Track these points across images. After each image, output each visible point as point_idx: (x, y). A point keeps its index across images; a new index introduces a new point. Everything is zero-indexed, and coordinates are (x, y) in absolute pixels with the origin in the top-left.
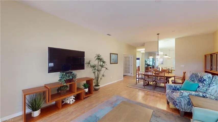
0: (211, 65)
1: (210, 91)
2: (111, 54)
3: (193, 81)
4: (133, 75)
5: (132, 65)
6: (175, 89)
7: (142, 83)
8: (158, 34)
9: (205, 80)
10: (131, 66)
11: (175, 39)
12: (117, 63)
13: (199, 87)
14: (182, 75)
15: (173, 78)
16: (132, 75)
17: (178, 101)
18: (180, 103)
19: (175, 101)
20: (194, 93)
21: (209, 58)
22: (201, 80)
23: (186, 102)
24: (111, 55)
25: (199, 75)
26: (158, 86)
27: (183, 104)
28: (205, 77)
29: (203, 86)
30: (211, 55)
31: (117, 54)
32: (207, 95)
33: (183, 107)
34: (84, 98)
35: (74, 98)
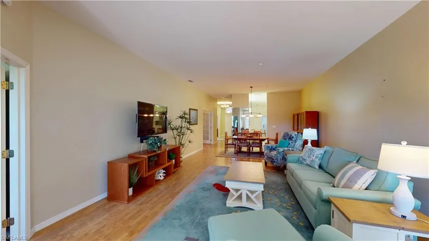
0: (298, 126)
1: (296, 146)
2: (190, 109)
3: (285, 139)
4: (214, 142)
5: (212, 126)
6: (272, 149)
7: (232, 150)
8: (251, 87)
9: (293, 137)
10: (211, 128)
11: (266, 94)
12: (197, 124)
13: (289, 144)
14: (274, 137)
15: (266, 141)
16: (212, 143)
17: (275, 158)
18: (277, 159)
19: (273, 159)
20: (286, 149)
21: (296, 117)
22: (291, 138)
23: (281, 157)
24: (191, 111)
25: (289, 133)
26: (251, 153)
27: (279, 160)
28: (293, 135)
29: (292, 143)
30: (298, 115)
31: (197, 110)
32: (295, 149)
33: (279, 162)
34: (174, 172)
35: (164, 171)
